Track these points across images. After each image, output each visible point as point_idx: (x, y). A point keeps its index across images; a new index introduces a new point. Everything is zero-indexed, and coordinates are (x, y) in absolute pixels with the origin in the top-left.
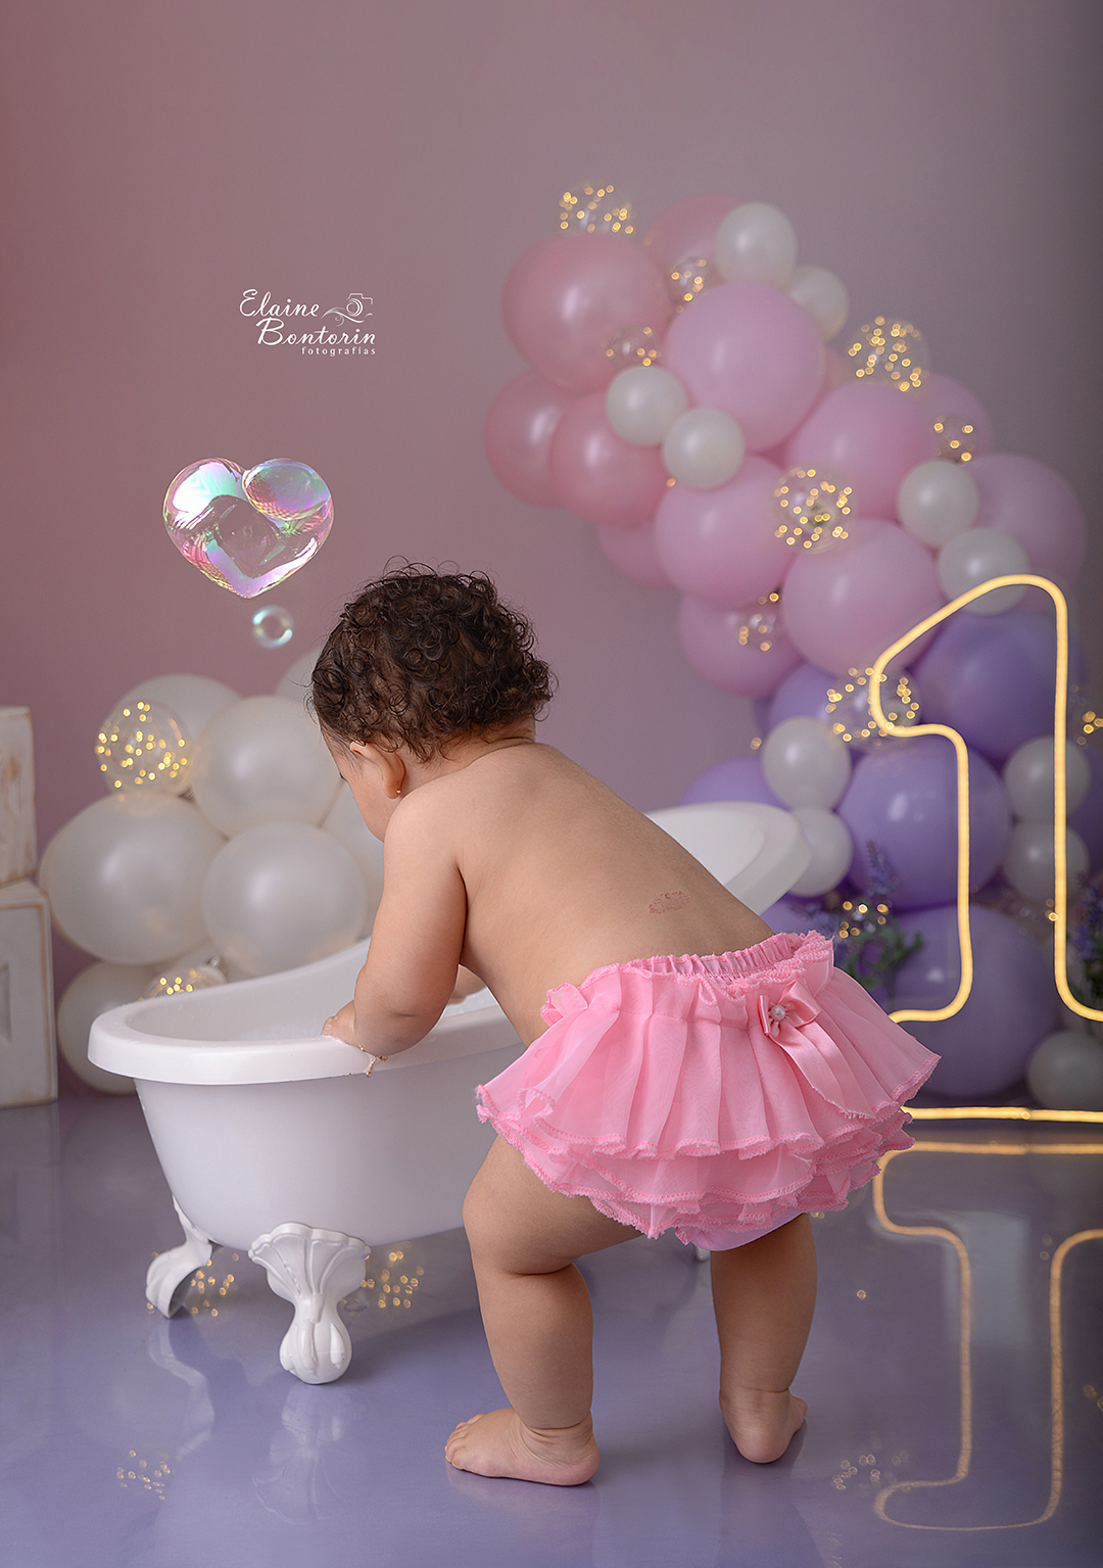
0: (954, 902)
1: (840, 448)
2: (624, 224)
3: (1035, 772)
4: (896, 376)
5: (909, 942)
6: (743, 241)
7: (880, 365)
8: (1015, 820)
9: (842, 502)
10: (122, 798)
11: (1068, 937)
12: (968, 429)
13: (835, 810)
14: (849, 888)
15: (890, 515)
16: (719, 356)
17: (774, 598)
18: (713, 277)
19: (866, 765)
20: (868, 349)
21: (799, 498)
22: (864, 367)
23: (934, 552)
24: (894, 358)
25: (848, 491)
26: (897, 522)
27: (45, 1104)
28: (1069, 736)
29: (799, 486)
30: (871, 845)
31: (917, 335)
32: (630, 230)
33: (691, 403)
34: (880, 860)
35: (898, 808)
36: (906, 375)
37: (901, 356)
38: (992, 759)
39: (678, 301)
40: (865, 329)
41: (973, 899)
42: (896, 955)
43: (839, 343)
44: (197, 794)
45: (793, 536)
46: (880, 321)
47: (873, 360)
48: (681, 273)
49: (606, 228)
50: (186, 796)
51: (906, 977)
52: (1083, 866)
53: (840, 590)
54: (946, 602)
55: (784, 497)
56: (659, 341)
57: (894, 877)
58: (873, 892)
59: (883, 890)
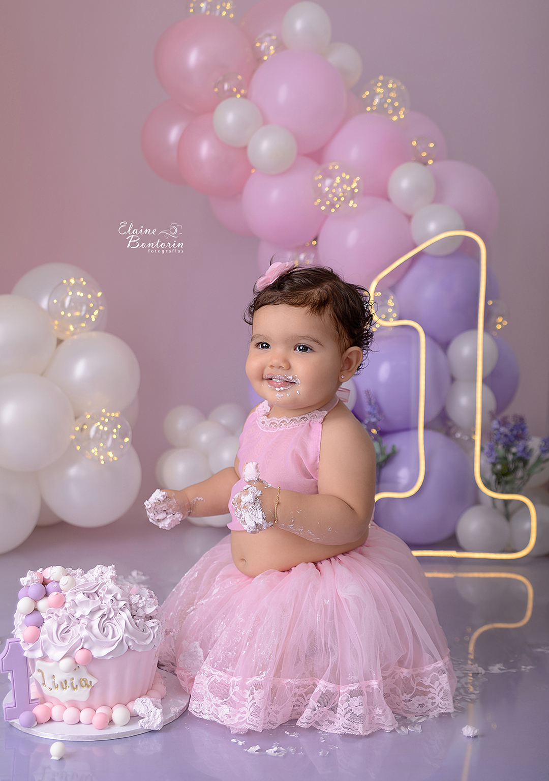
0: (416, 428)
1: (355, 154)
2: (228, 12)
3: (466, 351)
4: (390, 112)
5: (389, 451)
6: (299, 25)
7: (381, 104)
8: (453, 379)
9: (354, 185)
11: (482, 449)
12: (432, 145)
15: (384, 196)
16: (283, 94)
17: (314, 243)
18: (281, 46)
20: (373, 95)
21: (328, 182)
22: (371, 106)
23: (409, 218)
24: (389, 101)
25: (358, 179)
26: (388, 200)
28: (486, 329)
29: (329, 174)
30: (367, 392)
31: (403, 88)
32: (232, 16)
33: (266, 122)
34: (373, 402)
35: (384, 371)
36: (396, 110)
37: (393, 100)
38: (440, 343)
39: (259, 60)
40: (372, 82)
41: (427, 426)
42: (381, 458)
43: (357, 90)
45: (325, 205)
46: (381, 78)
47: (376, 101)
48: (262, 43)
49: (217, 13)
51: (387, 472)
52: (492, 406)
53: (352, 238)
54: (415, 246)
55: (320, 181)
56: (247, 83)
57: (380, 411)
58: (369, 422)
59: (374, 420)
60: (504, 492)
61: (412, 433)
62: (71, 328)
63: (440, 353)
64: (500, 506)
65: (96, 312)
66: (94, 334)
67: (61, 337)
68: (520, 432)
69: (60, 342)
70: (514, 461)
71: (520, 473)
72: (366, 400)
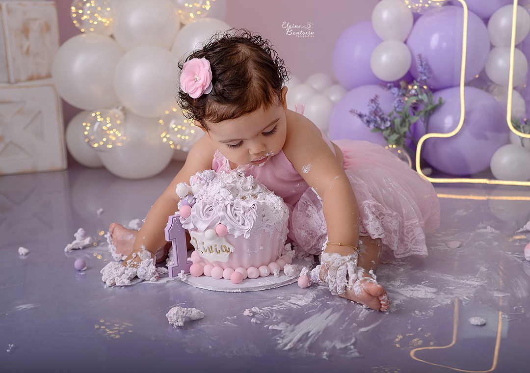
0: (459, 85)
3: (503, 22)
5: (437, 102)
8: (492, 46)
10: (84, 36)
13: (405, 42)
14: (410, 78)
19: (420, 21)
27: (61, 171)
30: (420, 56)
34: (424, 64)
35: (434, 41)
38: (483, 18)
41: (466, 85)
42: (429, 108)
44: (115, 36)
50: (112, 36)
51: (435, 118)
57: (430, 71)
58: (421, 80)
59: (424, 78)
61: (455, 89)
62: (192, 15)
63: (481, 24)
64: (527, 144)
65: (209, 2)
66: (208, 20)
67: (184, 22)
69: (182, 25)
72: (418, 62)
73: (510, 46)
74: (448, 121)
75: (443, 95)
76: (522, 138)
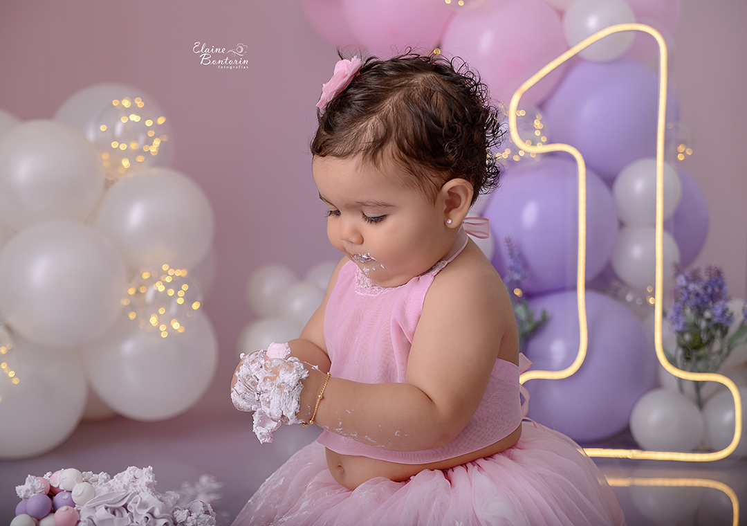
0: (575, 288)
3: (639, 186)
5: (538, 317)
8: (622, 225)
11: (664, 314)
13: (481, 216)
23: (562, 14)
28: (666, 159)
30: (508, 241)
34: (516, 253)
35: (530, 214)
38: (605, 177)
41: (588, 286)
42: (528, 327)
51: (536, 345)
52: (675, 256)
53: (487, 42)
57: (526, 265)
58: (512, 280)
59: (517, 277)
60: (694, 370)
61: (569, 295)
62: (126, 163)
63: (603, 189)
64: (690, 389)
65: (157, 143)
66: (155, 172)
67: (112, 177)
68: (717, 289)
70: (708, 330)
71: (716, 346)
72: (505, 250)
73: (654, 225)
74: (557, 348)
75: (549, 305)
76: (680, 380)
